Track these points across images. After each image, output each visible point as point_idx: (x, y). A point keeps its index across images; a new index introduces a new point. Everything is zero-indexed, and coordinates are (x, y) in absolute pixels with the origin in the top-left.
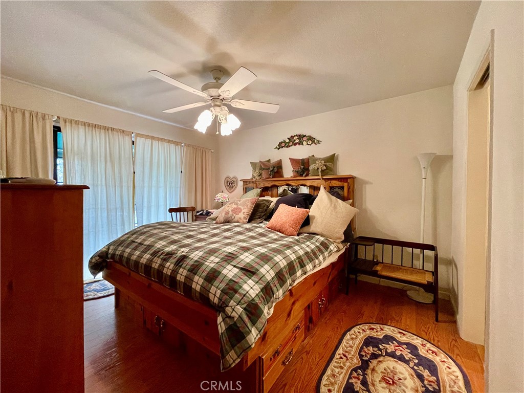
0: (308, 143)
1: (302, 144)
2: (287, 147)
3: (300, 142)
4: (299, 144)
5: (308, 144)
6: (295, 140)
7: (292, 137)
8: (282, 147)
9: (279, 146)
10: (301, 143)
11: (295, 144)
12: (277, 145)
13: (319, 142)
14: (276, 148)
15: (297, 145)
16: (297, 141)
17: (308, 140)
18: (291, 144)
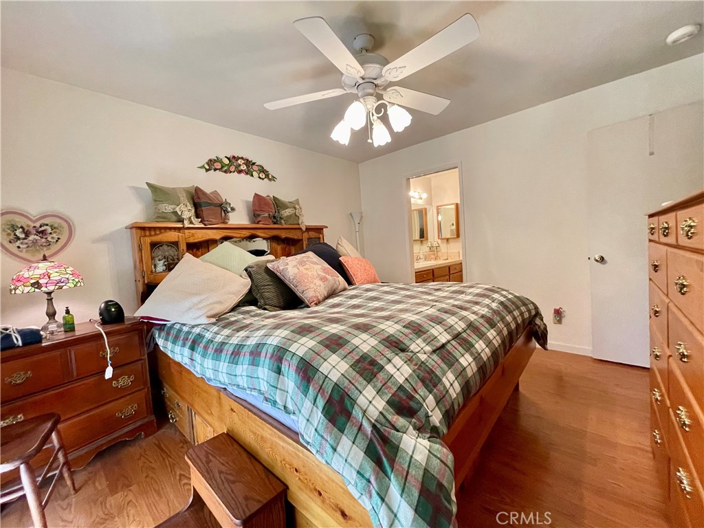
0: (261, 176)
1: (252, 176)
2: (225, 172)
3: (248, 170)
4: (247, 174)
5: (259, 177)
6: (240, 165)
7: (235, 158)
8: (215, 170)
9: (207, 164)
10: (249, 173)
11: (240, 172)
12: (204, 162)
13: (273, 179)
14: (203, 167)
15: (243, 175)
16: (244, 167)
17: (260, 172)
18: (232, 168)
